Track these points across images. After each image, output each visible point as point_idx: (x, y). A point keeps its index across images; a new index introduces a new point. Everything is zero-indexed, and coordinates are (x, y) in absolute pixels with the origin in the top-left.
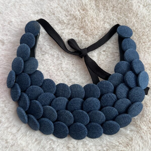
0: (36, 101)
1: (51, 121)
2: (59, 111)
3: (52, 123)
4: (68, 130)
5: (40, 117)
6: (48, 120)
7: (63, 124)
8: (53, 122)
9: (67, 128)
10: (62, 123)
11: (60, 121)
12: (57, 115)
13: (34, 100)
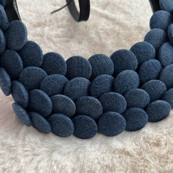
0: (39, 91)
1: (67, 116)
2: (77, 99)
3: (70, 119)
4: (96, 125)
5: (49, 114)
6: (62, 115)
7: (87, 118)
8: (72, 118)
9: (94, 122)
10: (86, 116)
11: (82, 114)
12: (75, 107)
13: (35, 90)
